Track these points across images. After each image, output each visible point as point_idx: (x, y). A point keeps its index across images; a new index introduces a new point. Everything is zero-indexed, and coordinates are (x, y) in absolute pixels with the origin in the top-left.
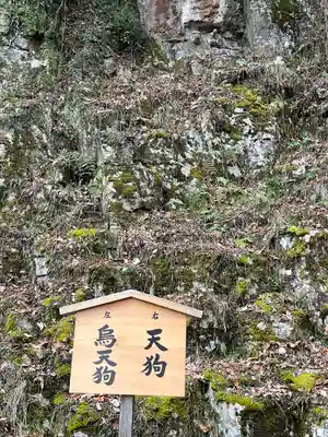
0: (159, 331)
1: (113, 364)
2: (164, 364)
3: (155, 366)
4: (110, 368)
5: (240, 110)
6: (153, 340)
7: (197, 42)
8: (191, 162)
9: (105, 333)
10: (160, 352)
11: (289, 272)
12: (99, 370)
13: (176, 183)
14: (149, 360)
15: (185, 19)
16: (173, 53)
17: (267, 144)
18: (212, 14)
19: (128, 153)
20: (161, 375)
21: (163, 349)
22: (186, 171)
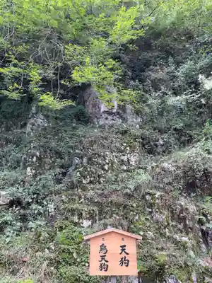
0: (125, 246)
1: (107, 261)
2: (128, 261)
3: (124, 262)
4: (106, 263)
5: (125, 144)
6: (123, 250)
7: (107, 119)
8: (108, 164)
9: (103, 247)
10: (126, 256)
11: (150, 210)
12: (101, 264)
13: (103, 172)
14: (122, 259)
15: (102, 110)
16: (98, 122)
17: (135, 157)
18: (112, 109)
19: (85, 160)
20: (127, 266)
21: (128, 254)
22: (106, 167)
